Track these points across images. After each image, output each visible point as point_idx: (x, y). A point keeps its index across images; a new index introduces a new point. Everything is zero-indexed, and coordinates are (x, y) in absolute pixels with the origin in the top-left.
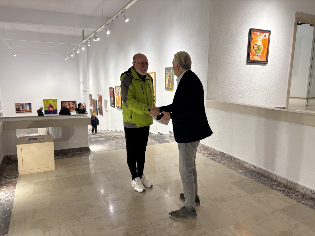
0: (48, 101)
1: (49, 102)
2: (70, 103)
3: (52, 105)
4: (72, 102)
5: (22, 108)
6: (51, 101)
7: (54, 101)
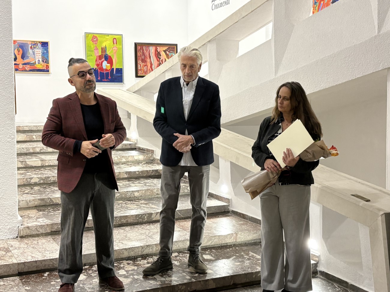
0: (97, 40)
1: (102, 42)
2: (160, 49)
3: (108, 53)
4: (165, 48)
5: (23, 57)
6: (105, 39)
7: (114, 39)
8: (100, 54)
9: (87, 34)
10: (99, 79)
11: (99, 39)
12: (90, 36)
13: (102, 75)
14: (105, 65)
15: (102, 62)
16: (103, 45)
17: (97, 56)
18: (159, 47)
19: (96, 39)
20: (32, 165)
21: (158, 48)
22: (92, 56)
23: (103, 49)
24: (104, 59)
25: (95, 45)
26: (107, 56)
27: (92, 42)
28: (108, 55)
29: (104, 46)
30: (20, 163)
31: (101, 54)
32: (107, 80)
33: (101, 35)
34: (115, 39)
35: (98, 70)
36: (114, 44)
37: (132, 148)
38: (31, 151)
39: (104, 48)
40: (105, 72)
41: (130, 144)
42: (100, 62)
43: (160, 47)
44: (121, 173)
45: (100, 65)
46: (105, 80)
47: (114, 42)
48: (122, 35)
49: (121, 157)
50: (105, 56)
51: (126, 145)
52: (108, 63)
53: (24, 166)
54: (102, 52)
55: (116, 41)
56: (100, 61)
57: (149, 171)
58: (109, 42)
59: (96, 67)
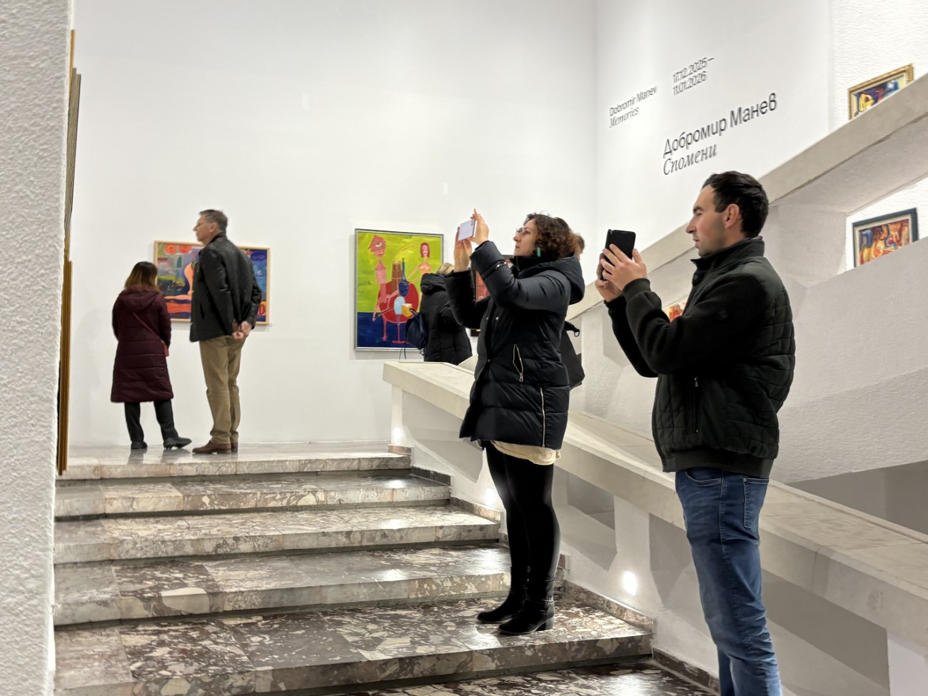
0: (383, 247)
1: (393, 253)
3: (409, 277)
6: (403, 245)
7: (423, 245)
8: (389, 279)
9: (360, 233)
10: (385, 338)
11: (388, 243)
12: (368, 238)
13: (392, 329)
14: (401, 306)
15: (393, 299)
16: (398, 259)
17: (382, 285)
19: (380, 245)
20: (180, 611)
22: (370, 284)
23: (397, 268)
24: (397, 292)
25: (378, 258)
26: (405, 284)
27: (372, 251)
28: (408, 283)
29: (400, 262)
30: (140, 604)
31: (390, 281)
32: (404, 342)
33: (392, 236)
34: (425, 244)
35: (384, 317)
36: (423, 256)
37: (488, 538)
38: (189, 550)
39: (399, 266)
40: (399, 323)
41: (482, 528)
42: (387, 299)
44: (477, 654)
46: (399, 342)
48: (442, 235)
49: (464, 578)
50: (401, 285)
51: (470, 531)
52: (407, 302)
53: (155, 615)
54: (394, 275)
55: (428, 250)
56: (389, 297)
57: (567, 647)
58: (410, 252)
59: (379, 310)
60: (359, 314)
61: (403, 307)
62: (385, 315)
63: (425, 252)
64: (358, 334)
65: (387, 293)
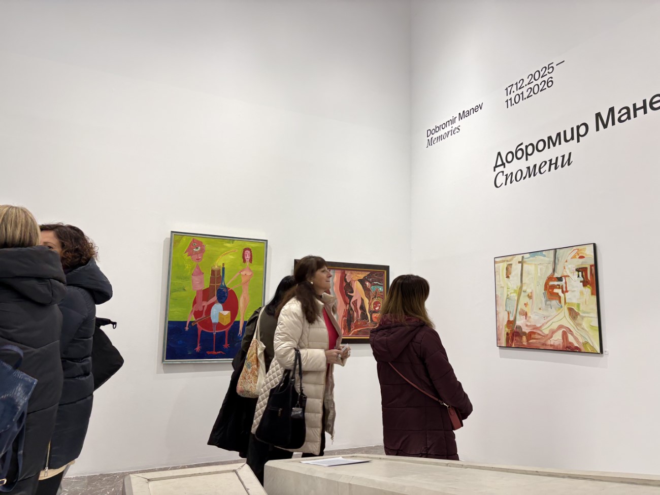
0: (202, 251)
1: (213, 257)
2: (352, 276)
3: (229, 282)
4: (362, 276)
6: (223, 249)
7: (245, 250)
8: (207, 285)
9: (176, 236)
10: (198, 349)
11: (207, 247)
14: (219, 314)
15: (210, 307)
16: (218, 264)
17: (198, 292)
18: (350, 272)
19: (199, 249)
21: (348, 273)
22: (184, 290)
23: (216, 274)
24: (215, 298)
26: (224, 290)
27: (188, 256)
28: (227, 289)
29: (220, 267)
31: (208, 287)
32: (219, 352)
33: (213, 240)
34: (247, 249)
35: (199, 326)
36: (244, 261)
39: (219, 271)
42: (204, 307)
43: (353, 272)
45: (203, 314)
46: (214, 353)
47: (246, 258)
50: (219, 291)
52: (225, 309)
54: (212, 280)
55: (251, 256)
58: (232, 257)
59: (193, 319)
60: (170, 322)
61: (221, 314)
62: (199, 323)
63: (248, 257)
64: (168, 345)
65: (203, 300)
